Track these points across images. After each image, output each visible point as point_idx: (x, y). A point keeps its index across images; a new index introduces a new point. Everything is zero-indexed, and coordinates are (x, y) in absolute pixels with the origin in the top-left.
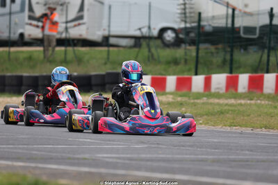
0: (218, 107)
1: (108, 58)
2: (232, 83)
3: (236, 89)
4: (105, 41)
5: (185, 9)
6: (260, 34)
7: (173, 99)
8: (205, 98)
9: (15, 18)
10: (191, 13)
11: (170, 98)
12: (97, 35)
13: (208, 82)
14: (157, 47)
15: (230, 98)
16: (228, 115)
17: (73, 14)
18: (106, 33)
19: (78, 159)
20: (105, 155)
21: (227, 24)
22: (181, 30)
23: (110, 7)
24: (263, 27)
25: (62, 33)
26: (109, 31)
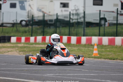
1: (3, 31)
2: (44, 39)
4: (2, 25)
5: (28, 14)
6: (54, 22)
7: (24, 45)
8: (34, 45)
13: (35, 39)
15: (43, 45)
18: (2, 22)
22: (27, 21)
23: (3, 13)
24: (55, 20)
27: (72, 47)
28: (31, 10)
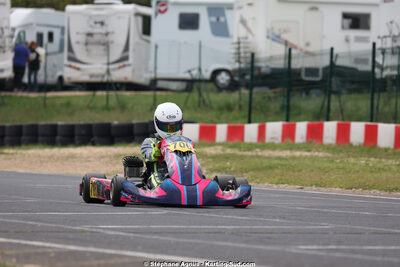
0: (267, 161)
2: (289, 132)
3: (293, 138)
4: (153, 85)
5: (239, 48)
6: (323, 76)
7: (223, 150)
8: (258, 150)
9: (53, 59)
10: (245, 53)
12: (144, 78)
13: (262, 131)
14: (209, 91)
15: (286, 149)
16: (276, 170)
17: (116, 53)
18: (152, 76)
21: (284, 65)
22: (235, 71)
23: (156, 47)
24: (325, 69)
25: (103, 76)
26: (155, 73)
27: (381, 158)
28: (246, 38)
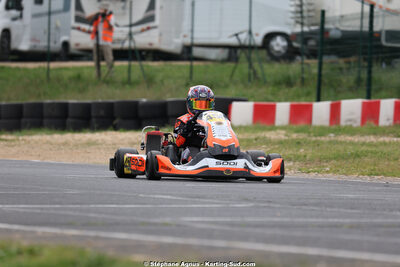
0: (351, 147)
1: (191, 77)
2: (371, 113)
3: (377, 122)
4: (187, 53)
5: (301, 6)
7: (286, 135)
8: (332, 135)
9: (56, 20)
10: (309, 11)
11: (281, 135)
12: (174, 44)
13: (335, 111)
14: (261, 61)
15: (369, 134)
16: (366, 159)
17: (140, 12)
18: (188, 41)
19: (155, 224)
20: (195, 219)
21: (362, 26)
22: (296, 36)
23: (193, 4)
25: (123, 41)
26: (192, 38)
